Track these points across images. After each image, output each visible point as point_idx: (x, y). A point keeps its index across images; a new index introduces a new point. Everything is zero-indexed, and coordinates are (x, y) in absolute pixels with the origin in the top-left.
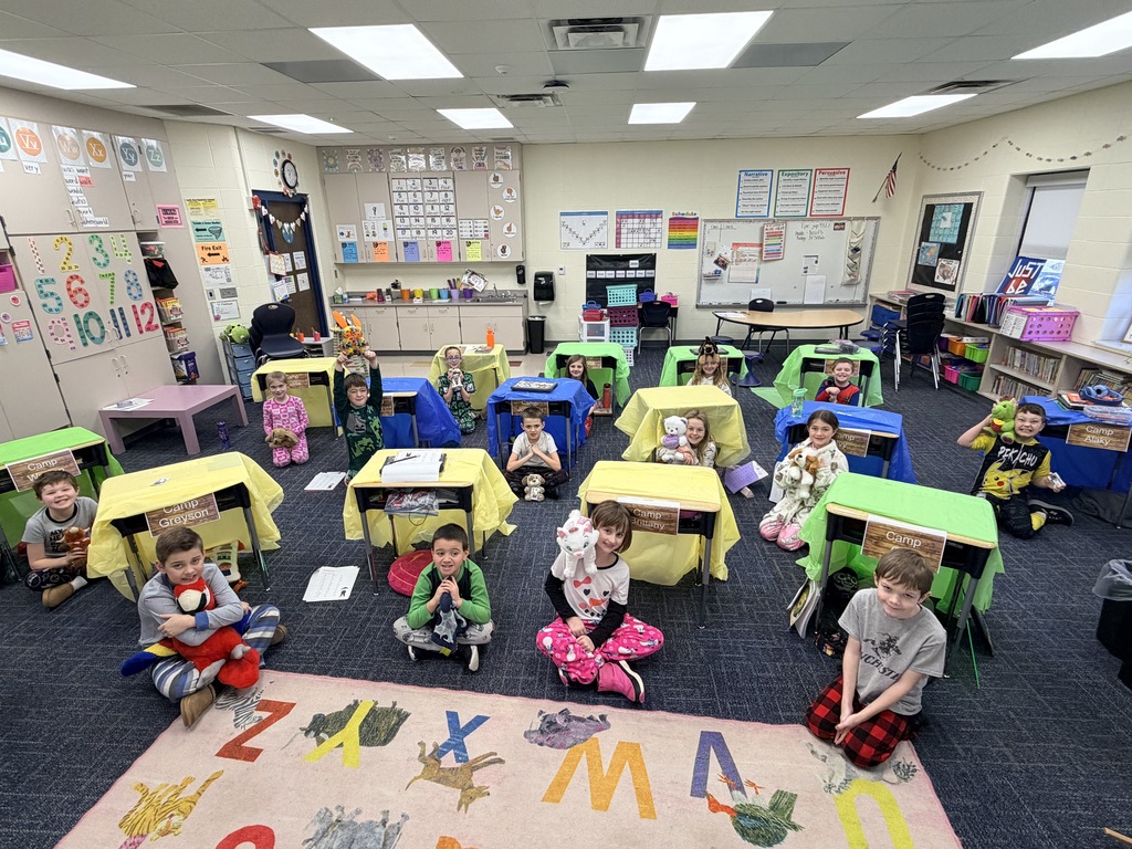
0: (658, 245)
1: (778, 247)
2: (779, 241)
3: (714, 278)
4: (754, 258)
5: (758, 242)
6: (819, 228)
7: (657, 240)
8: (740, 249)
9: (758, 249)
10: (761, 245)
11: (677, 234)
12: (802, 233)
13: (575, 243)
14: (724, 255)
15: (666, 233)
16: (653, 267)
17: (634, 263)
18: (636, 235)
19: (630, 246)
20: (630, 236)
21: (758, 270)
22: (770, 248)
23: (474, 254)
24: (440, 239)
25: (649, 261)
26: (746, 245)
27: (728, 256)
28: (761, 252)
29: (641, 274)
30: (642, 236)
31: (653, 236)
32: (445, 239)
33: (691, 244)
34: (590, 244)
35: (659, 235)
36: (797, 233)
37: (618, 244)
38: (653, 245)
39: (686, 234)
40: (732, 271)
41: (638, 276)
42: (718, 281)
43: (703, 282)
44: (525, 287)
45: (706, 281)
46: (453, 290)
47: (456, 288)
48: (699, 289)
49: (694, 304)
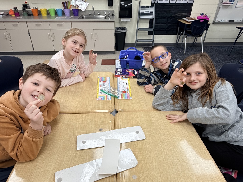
3: (229, 4)
41: (184, 2)
42: (230, 7)
43: (221, 7)
44: (112, 9)
45: (223, 7)
46: (66, 10)
47: (67, 9)
48: (218, 11)
49: (212, 21)
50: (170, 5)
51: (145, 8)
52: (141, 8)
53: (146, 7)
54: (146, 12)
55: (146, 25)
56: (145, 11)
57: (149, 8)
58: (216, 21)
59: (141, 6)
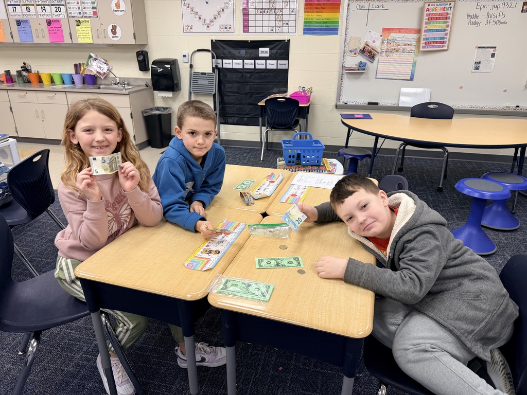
0: (292, 30)
1: (442, 34)
2: (443, 26)
3: (359, 71)
4: (408, 48)
5: (415, 26)
6: (501, 9)
7: (292, 24)
8: (393, 35)
9: (414, 36)
10: (419, 31)
11: (315, 16)
12: (476, 16)
13: (198, 26)
14: (371, 44)
15: (302, 16)
16: (286, 57)
17: (264, 51)
18: (266, 17)
19: (259, 30)
20: (259, 17)
21: (414, 64)
22: (430, 35)
23: (84, 35)
24: (50, 17)
25: (281, 49)
26: (400, 30)
27: (377, 45)
28: (419, 40)
29: (272, 64)
30: (273, 17)
31: (285, 18)
32: (55, 17)
33: (330, 29)
34: (215, 27)
35: (292, 17)
36: (469, 16)
37: (246, 28)
38: (285, 30)
39: (325, 16)
40: (381, 64)
41: (269, 67)
42: (363, 76)
43: (345, 76)
44: (149, 76)
45: (350, 76)
46: (76, 75)
47: (80, 73)
48: (340, 85)
49: (334, 104)
50: (245, 72)
51: (200, 76)
52: (193, 76)
53: (202, 74)
54: (201, 82)
56: (199, 80)
57: (206, 76)
58: (341, 103)
59: (193, 72)
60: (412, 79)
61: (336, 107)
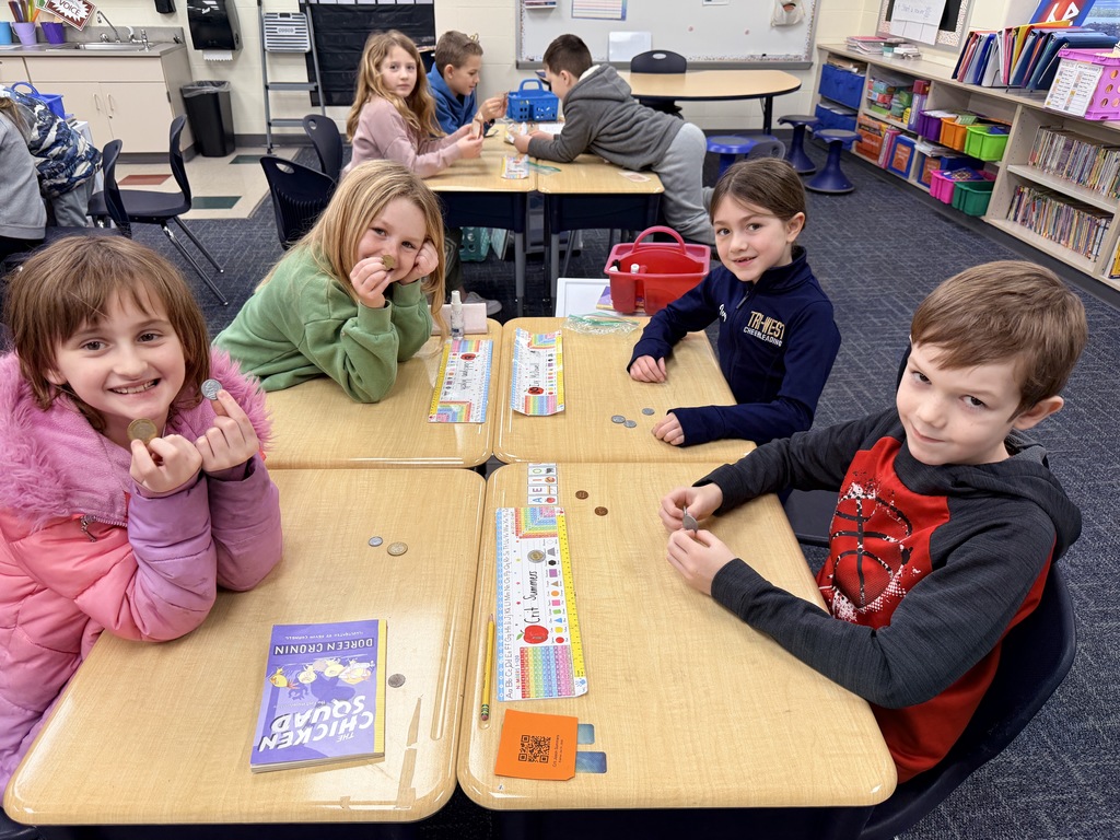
3: (545, 6)
41: (400, 3)
42: (553, 14)
43: (526, 14)
44: (176, 21)
45: (532, 14)
46: (20, 25)
47: (27, 21)
48: (520, 30)
49: (513, 61)
50: (360, 11)
51: (279, 19)
52: (265, 20)
53: (282, 15)
54: (283, 30)
55: (298, 73)
56: (278, 27)
57: (291, 19)
58: (524, 59)
59: (263, 13)
60: (623, 18)
61: (518, 65)
